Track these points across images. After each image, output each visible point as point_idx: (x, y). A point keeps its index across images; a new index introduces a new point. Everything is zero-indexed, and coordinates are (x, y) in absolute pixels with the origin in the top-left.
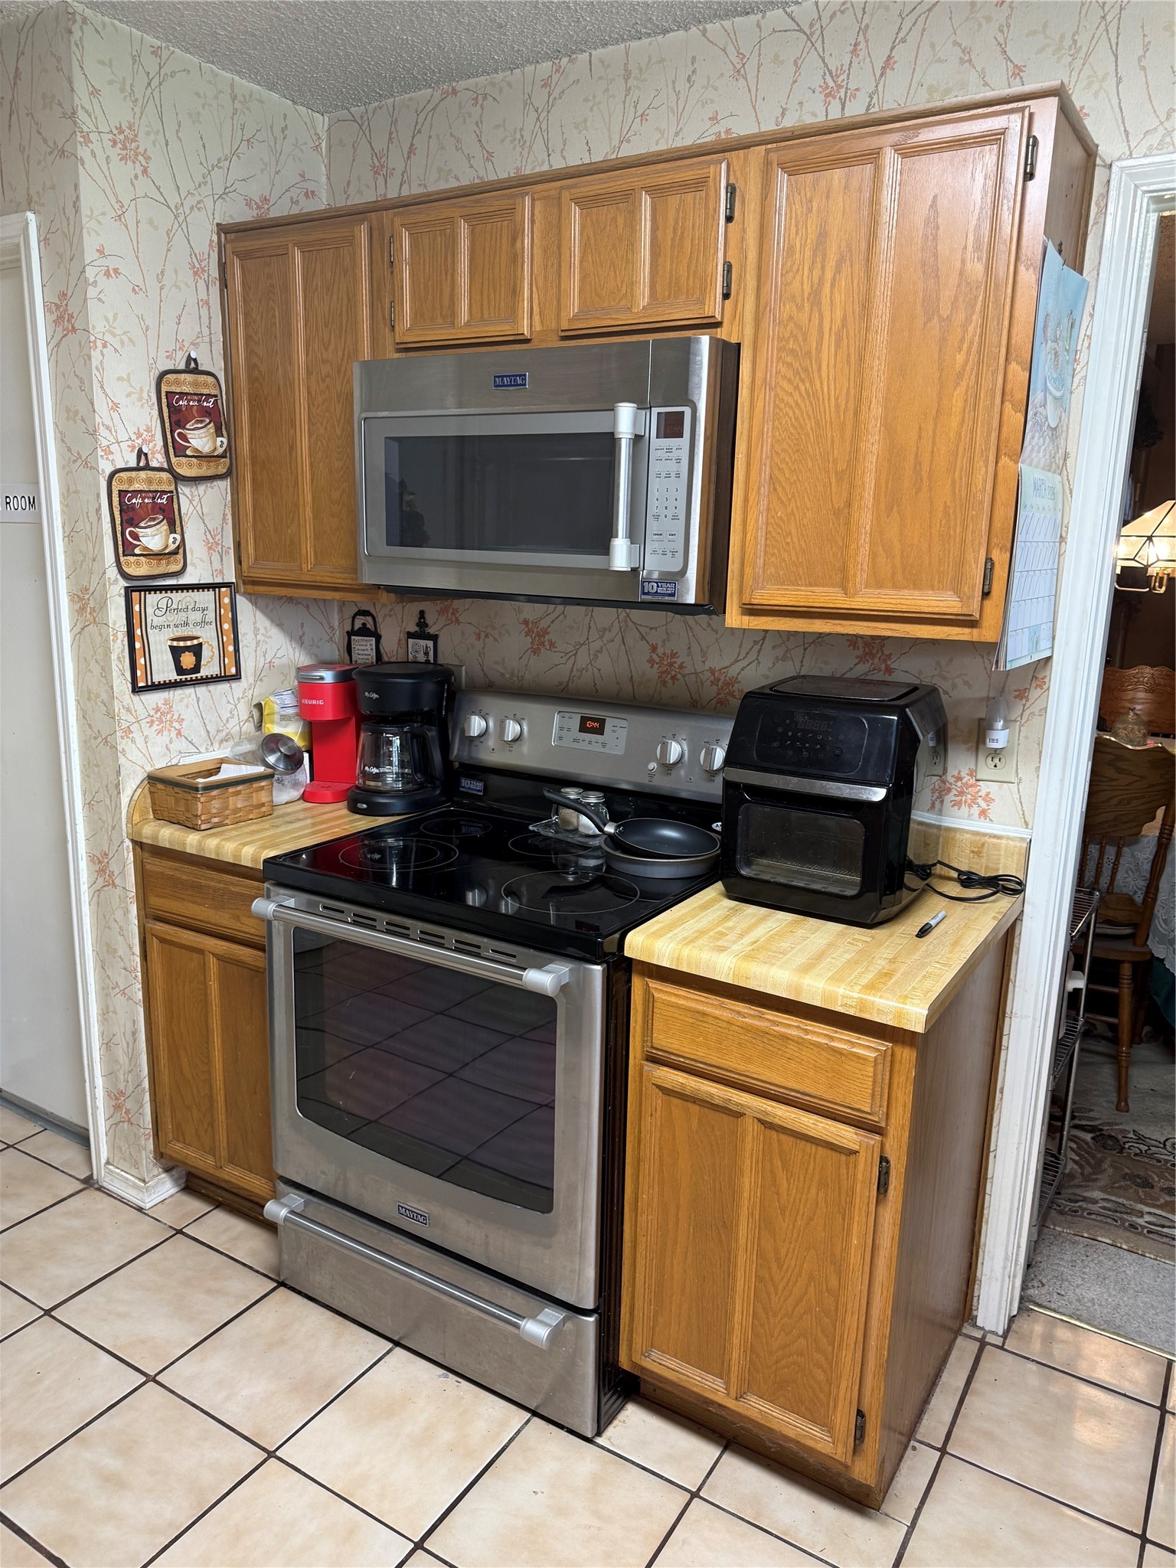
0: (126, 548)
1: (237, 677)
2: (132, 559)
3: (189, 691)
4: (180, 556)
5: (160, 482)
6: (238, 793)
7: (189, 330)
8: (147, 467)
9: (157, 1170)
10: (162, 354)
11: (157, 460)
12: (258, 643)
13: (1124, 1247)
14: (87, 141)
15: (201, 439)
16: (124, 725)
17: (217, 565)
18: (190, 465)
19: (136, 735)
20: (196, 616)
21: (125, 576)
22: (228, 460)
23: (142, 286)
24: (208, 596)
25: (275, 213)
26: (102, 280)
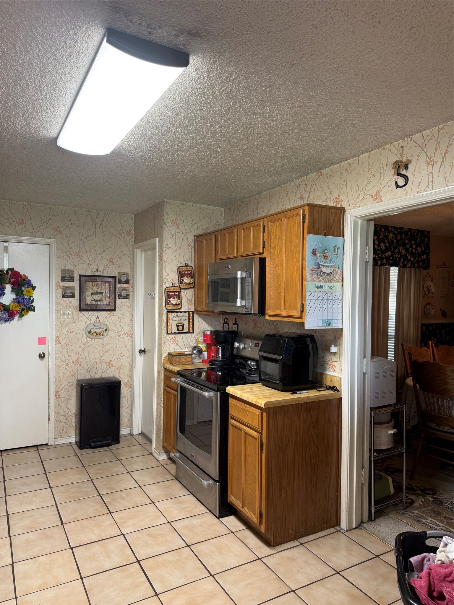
0: (167, 303)
1: (193, 333)
2: (168, 306)
3: (181, 335)
4: (180, 305)
5: (177, 289)
6: (183, 358)
7: (186, 257)
8: (174, 286)
9: (163, 451)
10: (179, 263)
11: (177, 285)
12: (199, 325)
13: (410, 524)
14: (166, 224)
15: (187, 280)
16: (164, 341)
17: (190, 307)
18: (184, 286)
19: (167, 344)
20: (184, 318)
21: (167, 309)
22: (194, 284)
23: (176, 250)
24: (187, 314)
25: (209, 231)
26: (167, 250)
